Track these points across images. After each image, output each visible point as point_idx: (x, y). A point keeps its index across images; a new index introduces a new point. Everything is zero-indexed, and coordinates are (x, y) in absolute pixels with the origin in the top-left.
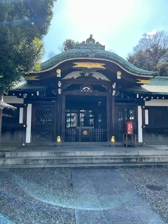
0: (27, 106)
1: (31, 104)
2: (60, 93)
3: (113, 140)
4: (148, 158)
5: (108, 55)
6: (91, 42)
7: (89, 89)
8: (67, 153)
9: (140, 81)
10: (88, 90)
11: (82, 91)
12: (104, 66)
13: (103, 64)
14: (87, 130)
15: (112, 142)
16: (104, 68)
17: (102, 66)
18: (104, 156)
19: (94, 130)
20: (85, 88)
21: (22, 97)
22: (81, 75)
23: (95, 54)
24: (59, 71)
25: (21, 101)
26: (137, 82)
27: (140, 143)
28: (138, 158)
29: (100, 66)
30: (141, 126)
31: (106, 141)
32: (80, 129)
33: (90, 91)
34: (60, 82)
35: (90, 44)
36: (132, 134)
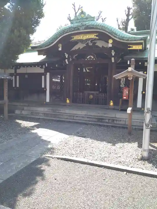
0: (46, 74)
1: (49, 73)
2: (67, 63)
3: (112, 104)
4: (119, 121)
5: (96, 25)
6: (83, 15)
8: (60, 110)
9: (132, 47)
11: (86, 60)
12: (97, 36)
13: (96, 34)
15: (110, 106)
18: (86, 115)
20: (89, 56)
22: (86, 45)
23: (84, 27)
24: (60, 45)
26: (129, 49)
27: (139, 108)
28: (110, 119)
29: (93, 36)
30: (141, 92)
31: (106, 105)
32: (86, 93)
33: (93, 59)
34: (65, 54)
35: (82, 18)
36: (128, 99)
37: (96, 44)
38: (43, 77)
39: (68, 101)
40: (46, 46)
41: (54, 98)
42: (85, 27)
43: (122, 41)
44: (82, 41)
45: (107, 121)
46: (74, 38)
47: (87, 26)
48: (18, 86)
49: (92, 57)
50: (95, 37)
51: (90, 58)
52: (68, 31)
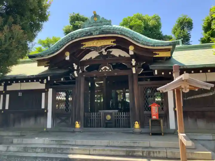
0: (48, 91)
1: (52, 89)
2: (76, 75)
4: (158, 152)
5: (113, 30)
6: (96, 19)
8: (68, 141)
9: (158, 54)
10: (107, 69)
11: (100, 71)
12: (114, 42)
13: (113, 40)
14: (111, 114)
15: (136, 128)
16: (114, 44)
17: (112, 42)
18: (107, 146)
19: (117, 114)
20: (104, 67)
21: (42, 82)
22: (99, 54)
24: (68, 54)
25: (42, 86)
26: (154, 56)
27: (172, 130)
28: (145, 151)
29: (109, 43)
30: (173, 109)
31: (130, 127)
32: (102, 113)
33: (109, 70)
34: (74, 64)
35: (95, 22)
36: (158, 119)
37: (111, 53)
38: (43, 94)
39: (78, 125)
40: (49, 55)
41: (58, 122)
42: (99, 32)
44: (95, 49)
45: (141, 154)
46: (85, 45)
47: (103, 31)
48: (7, 108)
49: (108, 68)
51: (105, 69)
52: (77, 36)
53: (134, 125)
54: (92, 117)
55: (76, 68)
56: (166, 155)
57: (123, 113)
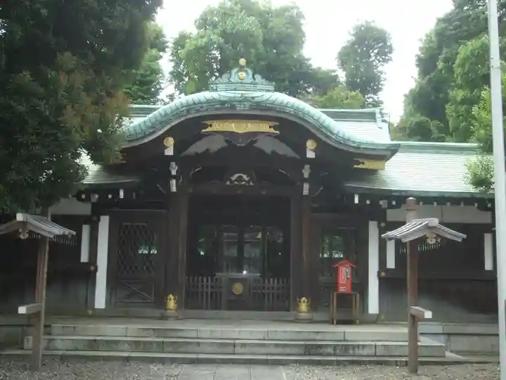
0: (99, 220)
1: (108, 217)
2: (174, 189)
3: (304, 307)
4: (361, 347)
5: (280, 105)
6: (243, 75)
7: (247, 179)
9: (363, 163)
10: (244, 181)
11: (228, 183)
12: (275, 128)
13: (273, 124)
14: (243, 281)
15: (301, 312)
16: (275, 132)
17: (270, 127)
18: (264, 340)
20: (238, 175)
22: (226, 145)
23: (250, 103)
24: (170, 142)
25: (85, 209)
26: (356, 166)
27: (373, 315)
29: (264, 127)
30: (376, 274)
32: (223, 279)
33: (249, 182)
34: (173, 164)
35: (240, 81)
36: (350, 291)
37: (255, 145)
39: (172, 304)
41: (121, 295)
42: (251, 105)
43: (341, 147)
46: (211, 126)
47: (258, 103)
49: (245, 177)
50: (272, 130)
51: (240, 179)
52: (202, 107)
53: (297, 306)
54: (200, 286)
55: (174, 173)
56: (374, 351)
57: (271, 280)
